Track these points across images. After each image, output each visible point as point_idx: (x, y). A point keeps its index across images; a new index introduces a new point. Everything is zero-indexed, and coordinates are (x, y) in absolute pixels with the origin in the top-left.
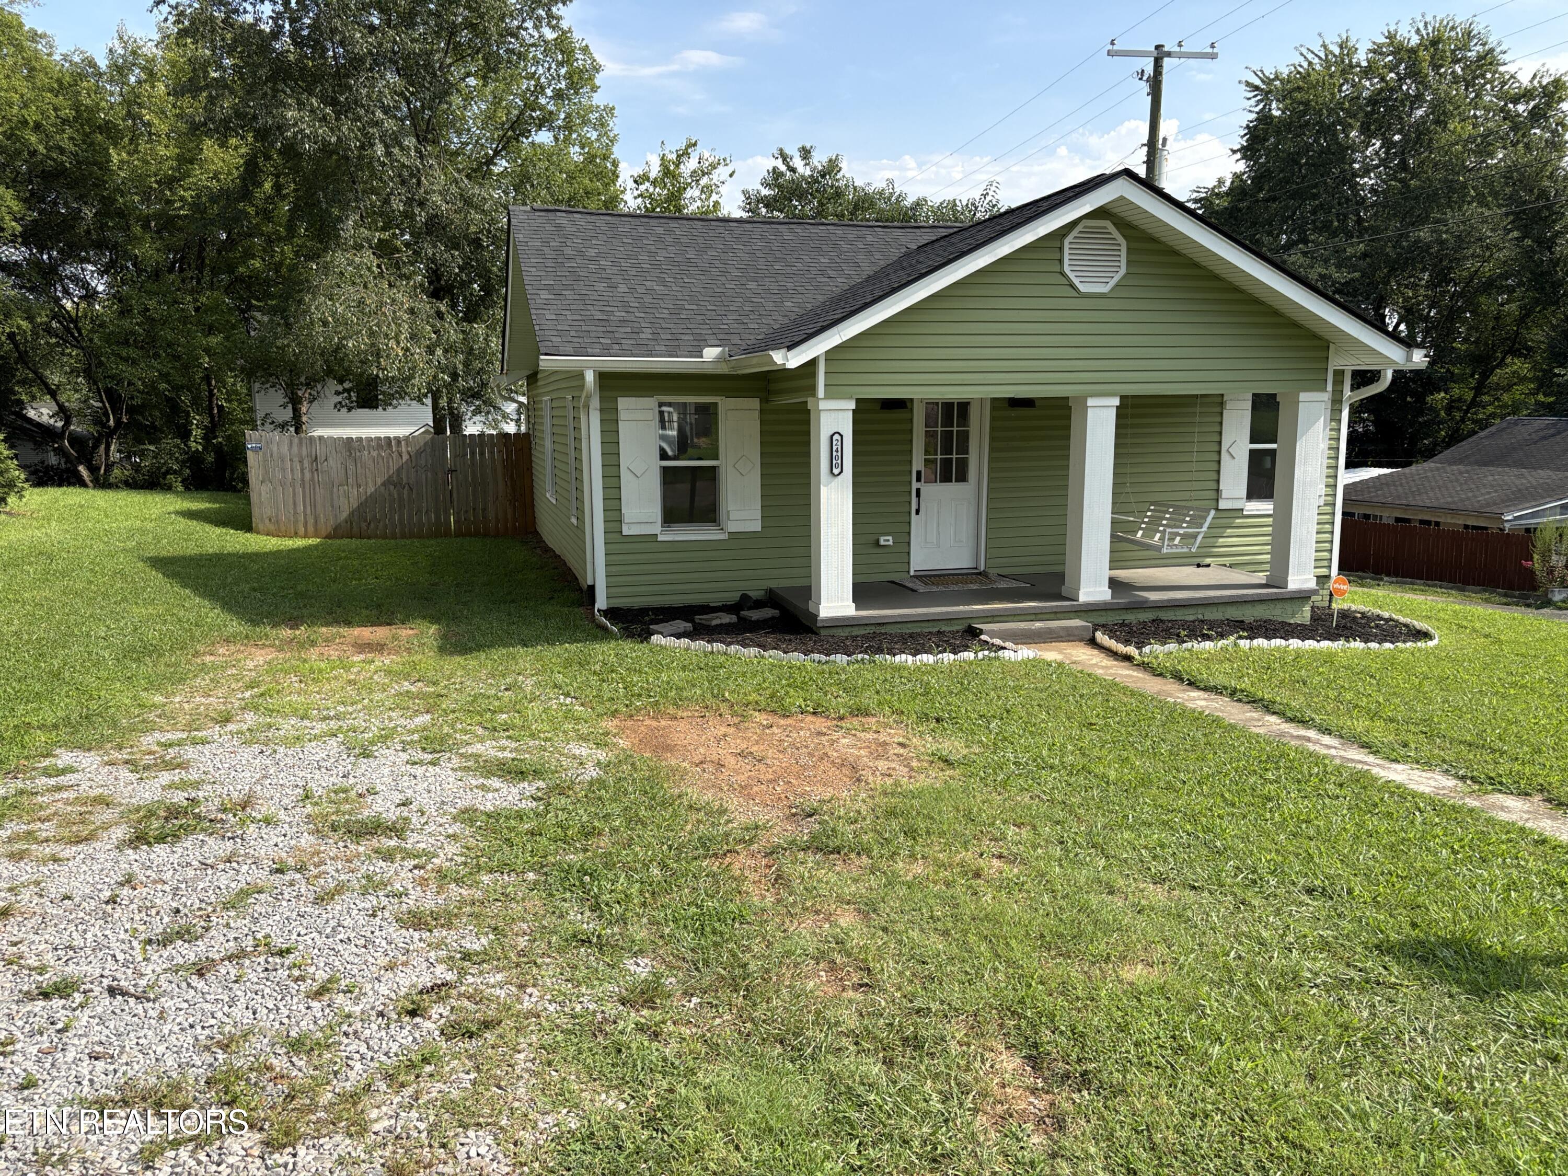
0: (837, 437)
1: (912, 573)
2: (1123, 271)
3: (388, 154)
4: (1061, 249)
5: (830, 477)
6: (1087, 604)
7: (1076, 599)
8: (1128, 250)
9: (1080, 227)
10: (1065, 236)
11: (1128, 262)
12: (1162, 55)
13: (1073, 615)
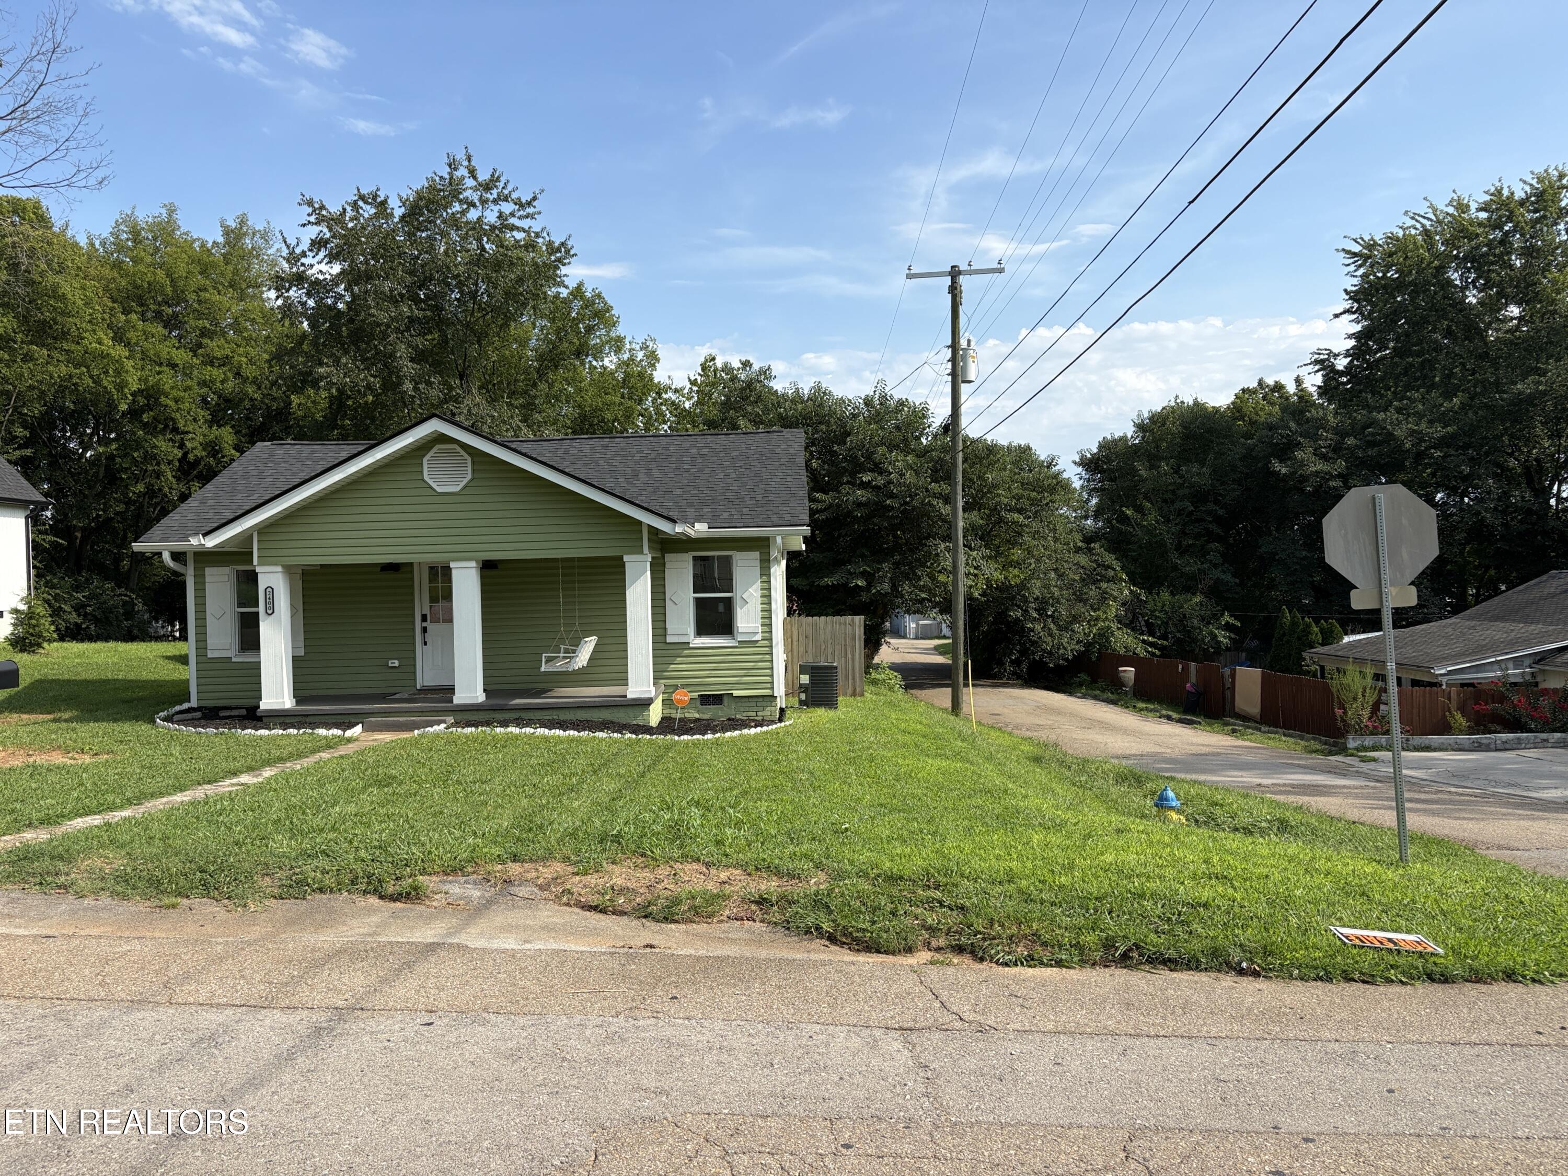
0: (269, 589)
1: (418, 687)
2: (469, 477)
3: (416, 389)
4: (422, 464)
5: (267, 616)
6: (458, 705)
7: (452, 701)
8: (473, 463)
9: (435, 450)
10: (424, 456)
11: (473, 471)
12: (955, 273)
13: (450, 713)
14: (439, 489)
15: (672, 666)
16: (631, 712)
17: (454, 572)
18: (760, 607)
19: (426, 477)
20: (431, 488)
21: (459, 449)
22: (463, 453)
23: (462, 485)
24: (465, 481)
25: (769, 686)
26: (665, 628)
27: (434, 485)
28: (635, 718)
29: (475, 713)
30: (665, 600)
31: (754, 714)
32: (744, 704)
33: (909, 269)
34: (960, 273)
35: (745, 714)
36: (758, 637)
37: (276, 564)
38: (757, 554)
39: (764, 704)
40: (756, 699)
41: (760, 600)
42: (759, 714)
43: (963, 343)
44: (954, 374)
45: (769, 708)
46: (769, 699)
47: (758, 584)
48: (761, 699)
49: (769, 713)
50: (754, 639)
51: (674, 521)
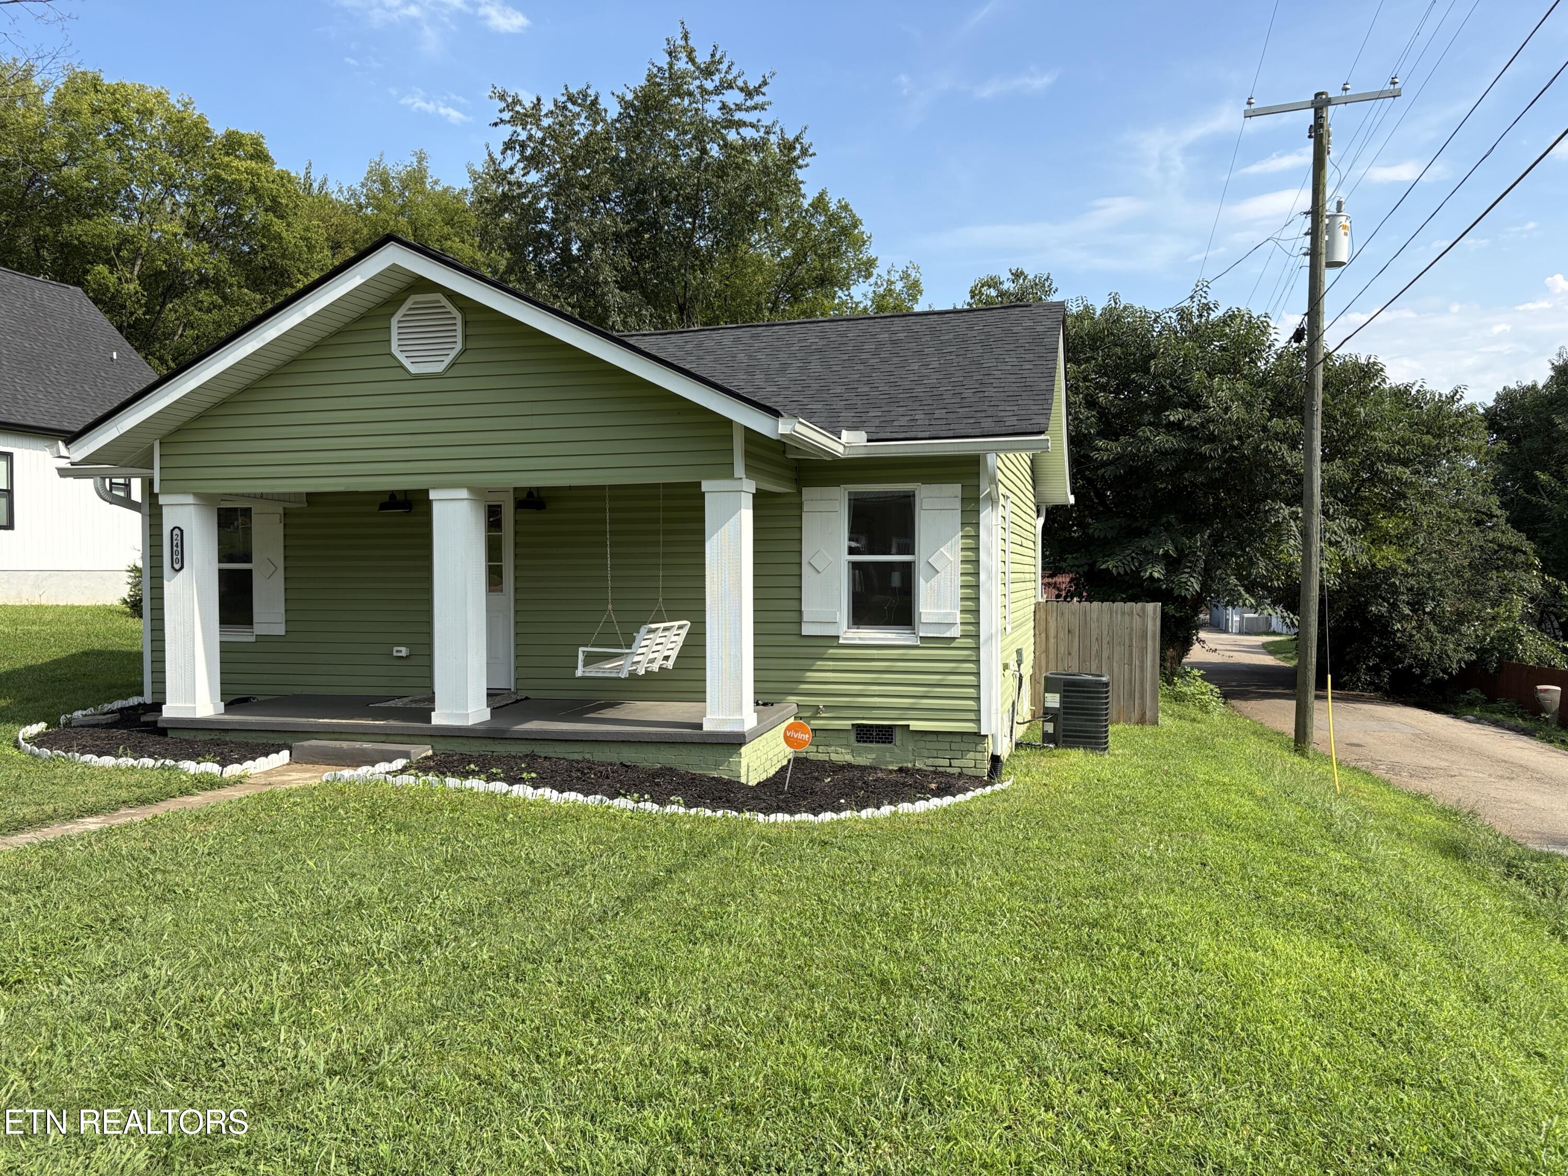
4: (386, 332)
5: (173, 572)
6: (438, 728)
7: (429, 720)
8: (466, 323)
9: (408, 304)
10: (393, 314)
11: (466, 337)
12: (1320, 104)
13: (428, 740)
14: (413, 369)
15: (809, 674)
16: (709, 755)
17: (437, 509)
18: (959, 580)
19: (395, 349)
20: (402, 367)
21: (445, 302)
22: (450, 307)
23: (447, 360)
24: (453, 354)
25: (972, 716)
26: (800, 612)
27: (406, 363)
28: (717, 765)
29: (465, 741)
30: (800, 564)
31: (947, 762)
32: (929, 745)
33: (1250, 103)
34: (1329, 102)
35: (930, 761)
36: (956, 632)
37: (184, 493)
38: (956, 489)
39: (964, 746)
40: (949, 739)
41: (959, 568)
42: (955, 763)
43: (1330, 207)
44: (1314, 253)
45: (971, 755)
46: (972, 738)
47: (957, 542)
48: (958, 739)
49: (972, 764)
50: (948, 635)
51: (776, 414)
